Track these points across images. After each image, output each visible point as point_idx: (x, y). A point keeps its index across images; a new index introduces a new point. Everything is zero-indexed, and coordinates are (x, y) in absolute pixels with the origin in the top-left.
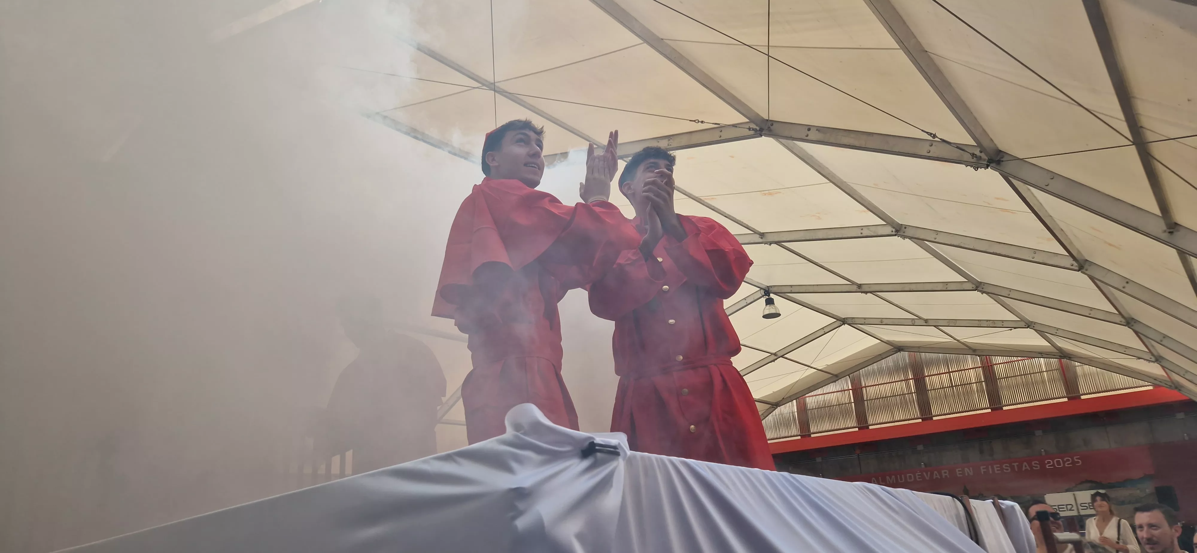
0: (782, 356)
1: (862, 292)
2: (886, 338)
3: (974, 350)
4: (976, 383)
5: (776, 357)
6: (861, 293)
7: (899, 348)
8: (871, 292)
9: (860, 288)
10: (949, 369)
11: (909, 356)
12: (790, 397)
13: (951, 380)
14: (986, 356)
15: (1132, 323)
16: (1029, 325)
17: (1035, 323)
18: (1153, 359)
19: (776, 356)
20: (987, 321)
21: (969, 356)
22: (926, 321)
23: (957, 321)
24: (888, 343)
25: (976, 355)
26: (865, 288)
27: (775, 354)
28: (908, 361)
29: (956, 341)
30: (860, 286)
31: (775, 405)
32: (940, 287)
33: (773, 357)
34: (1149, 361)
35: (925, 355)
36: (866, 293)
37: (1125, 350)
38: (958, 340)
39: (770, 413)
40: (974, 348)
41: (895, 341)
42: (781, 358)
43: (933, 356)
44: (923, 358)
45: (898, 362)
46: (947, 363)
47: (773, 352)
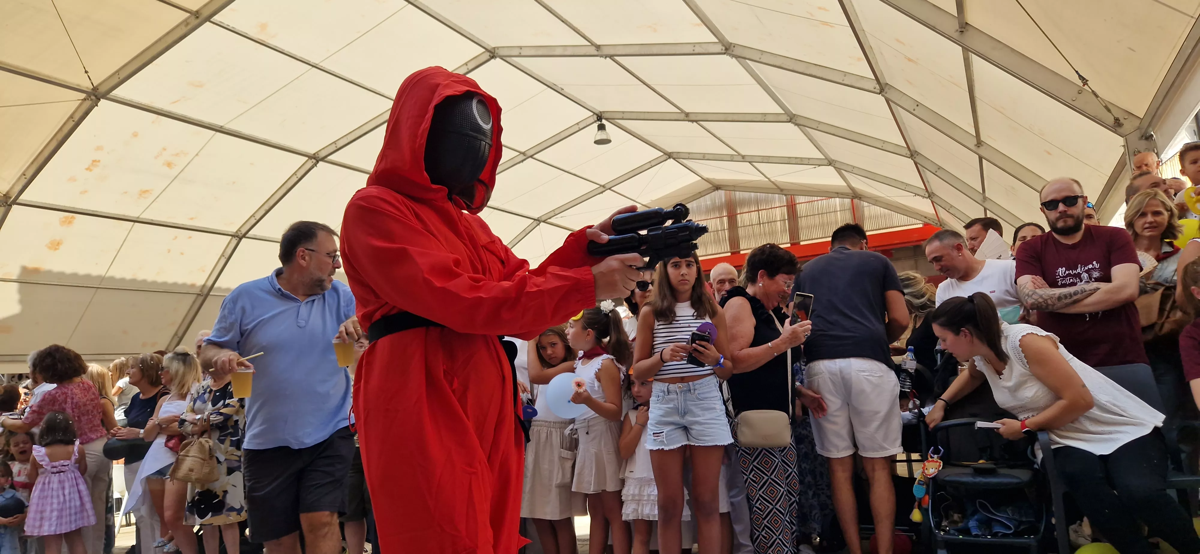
1: (689, 121)
2: (706, 175)
3: (782, 190)
4: (780, 220)
5: (604, 189)
6: (687, 122)
7: (717, 187)
8: (696, 121)
9: (687, 117)
10: (758, 208)
11: (726, 195)
13: (759, 217)
14: (791, 195)
15: (915, 156)
16: (831, 163)
17: (836, 161)
18: (926, 195)
20: (796, 158)
21: (777, 195)
22: (743, 157)
23: (770, 158)
24: (707, 180)
25: (783, 194)
26: (692, 117)
27: (603, 186)
28: (723, 200)
29: (767, 180)
30: (687, 114)
32: (759, 118)
33: (602, 189)
34: (923, 198)
35: (739, 194)
36: (692, 121)
37: (905, 187)
38: (768, 178)
40: (782, 188)
41: (714, 179)
42: (609, 190)
43: (746, 195)
44: (737, 197)
45: (715, 200)
46: (757, 202)
47: (603, 184)
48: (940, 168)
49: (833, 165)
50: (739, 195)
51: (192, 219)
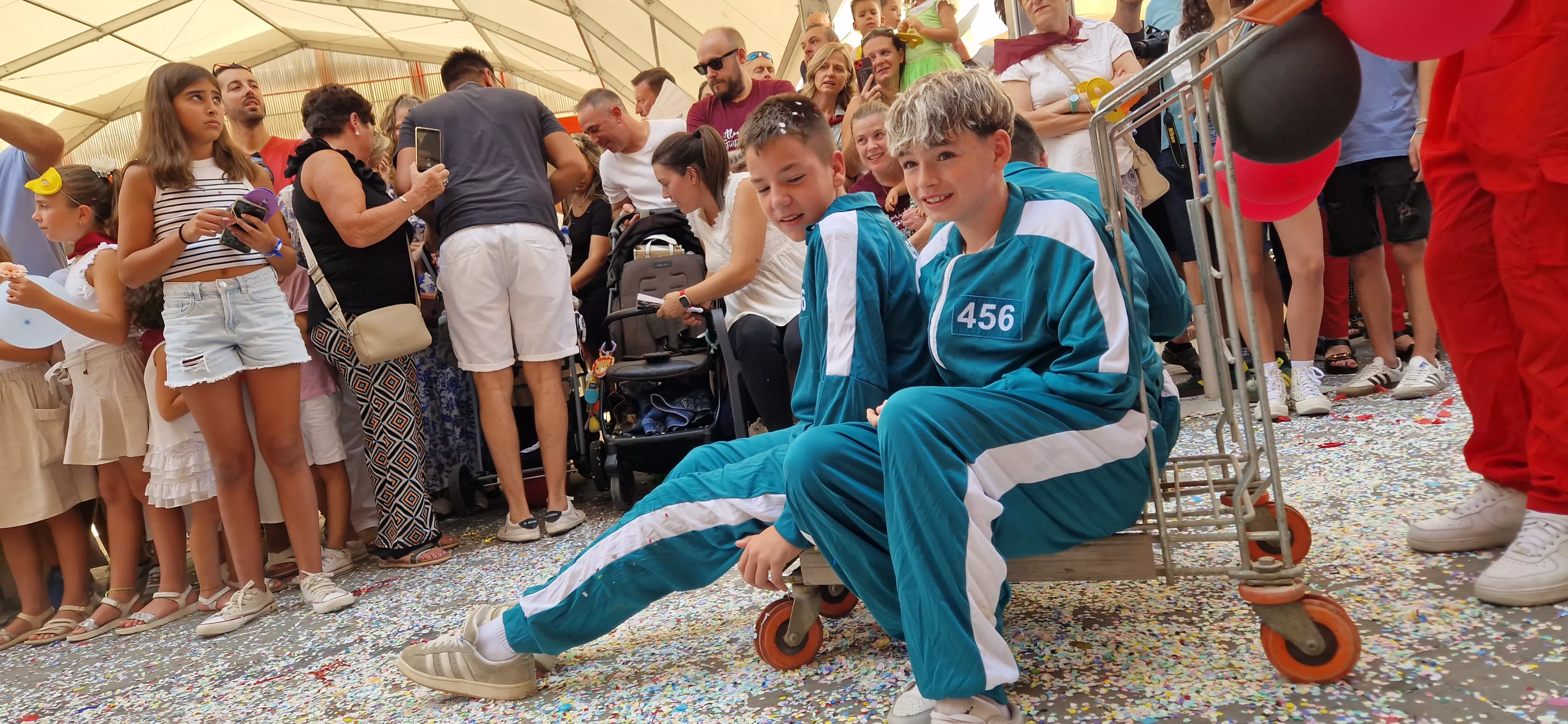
0: (111, 34)
2: (281, 24)
3: (402, 54)
5: (100, 34)
7: (302, 44)
10: (369, 77)
11: (317, 56)
12: (130, 106)
13: (372, 93)
14: (416, 62)
15: (576, 13)
16: (468, 17)
17: (475, 15)
18: (594, 70)
19: (100, 32)
20: (418, 6)
21: (395, 61)
24: (284, 31)
25: (404, 60)
27: (99, 29)
28: (314, 64)
29: (378, 36)
31: (105, 119)
33: (96, 34)
34: (591, 73)
35: (338, 55)
37: (567, 57)
38: (379, 34)
39: (97, 131)
40: (402, 50)
41: (295, 30)
42: (109, 36)
43: (349, 58)
44: (335, 60)
45: (300, 64)
46: (367, 69)
47: (97, 24)
48: (607, 32)
49: (470, 20)
50: (338, 58)
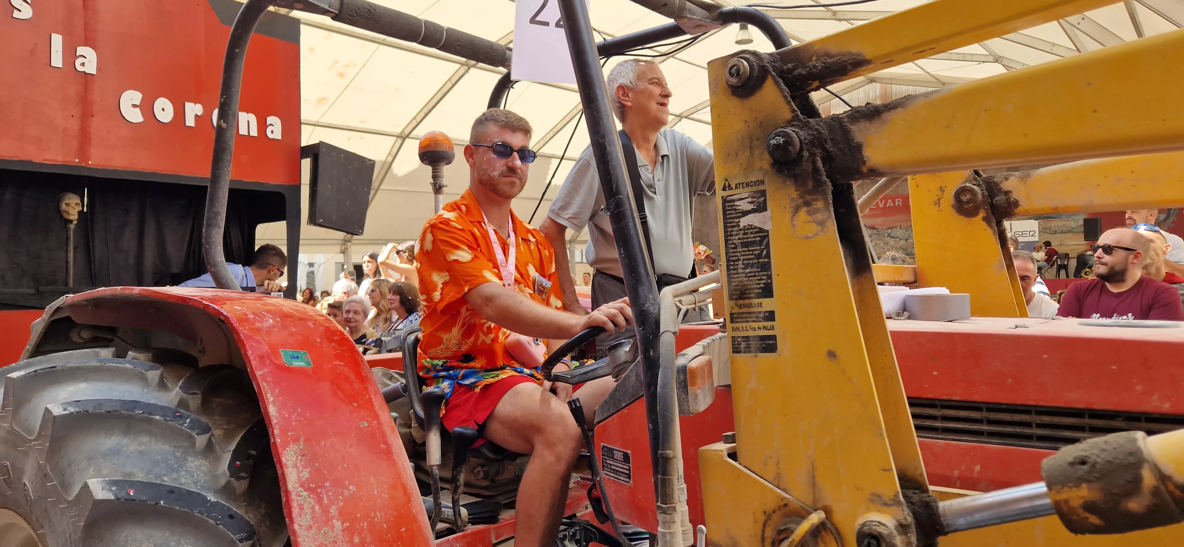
1: (836, 20)
8: (846, 20)
9: (834, 15)
26: (840, 16)
36: (840, 20)
51: (363, 122)
